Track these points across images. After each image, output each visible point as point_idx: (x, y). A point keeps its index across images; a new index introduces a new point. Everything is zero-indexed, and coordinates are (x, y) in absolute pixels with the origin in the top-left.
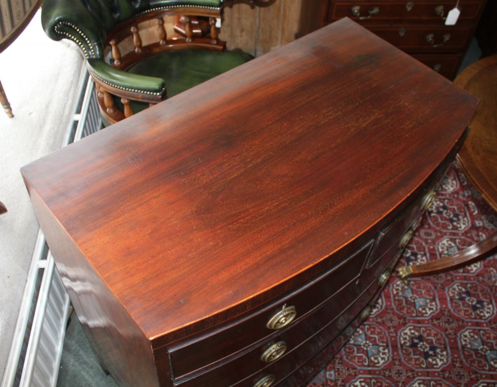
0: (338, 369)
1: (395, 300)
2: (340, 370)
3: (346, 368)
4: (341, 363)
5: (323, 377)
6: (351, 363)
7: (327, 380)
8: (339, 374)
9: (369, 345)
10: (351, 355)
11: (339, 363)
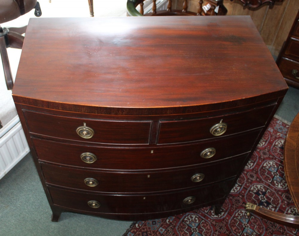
0: (168, 230)
1: (233, 219)
2: (169, 231)
3: (173, 233)
4: (173, 229)
5: (157, 228)
6: (178, 232)
7: (158, 231)
8: (166, 233)
9: (196, 231)
10: (182, 229)
11: (171, 228)
